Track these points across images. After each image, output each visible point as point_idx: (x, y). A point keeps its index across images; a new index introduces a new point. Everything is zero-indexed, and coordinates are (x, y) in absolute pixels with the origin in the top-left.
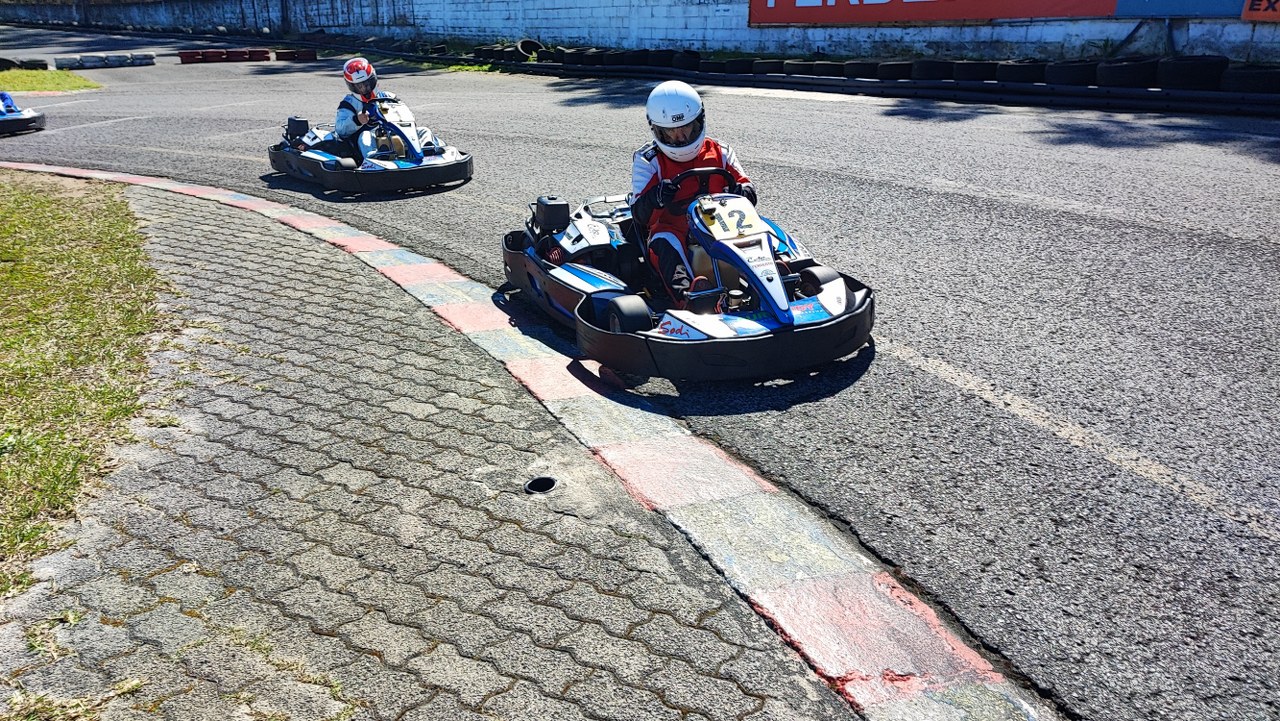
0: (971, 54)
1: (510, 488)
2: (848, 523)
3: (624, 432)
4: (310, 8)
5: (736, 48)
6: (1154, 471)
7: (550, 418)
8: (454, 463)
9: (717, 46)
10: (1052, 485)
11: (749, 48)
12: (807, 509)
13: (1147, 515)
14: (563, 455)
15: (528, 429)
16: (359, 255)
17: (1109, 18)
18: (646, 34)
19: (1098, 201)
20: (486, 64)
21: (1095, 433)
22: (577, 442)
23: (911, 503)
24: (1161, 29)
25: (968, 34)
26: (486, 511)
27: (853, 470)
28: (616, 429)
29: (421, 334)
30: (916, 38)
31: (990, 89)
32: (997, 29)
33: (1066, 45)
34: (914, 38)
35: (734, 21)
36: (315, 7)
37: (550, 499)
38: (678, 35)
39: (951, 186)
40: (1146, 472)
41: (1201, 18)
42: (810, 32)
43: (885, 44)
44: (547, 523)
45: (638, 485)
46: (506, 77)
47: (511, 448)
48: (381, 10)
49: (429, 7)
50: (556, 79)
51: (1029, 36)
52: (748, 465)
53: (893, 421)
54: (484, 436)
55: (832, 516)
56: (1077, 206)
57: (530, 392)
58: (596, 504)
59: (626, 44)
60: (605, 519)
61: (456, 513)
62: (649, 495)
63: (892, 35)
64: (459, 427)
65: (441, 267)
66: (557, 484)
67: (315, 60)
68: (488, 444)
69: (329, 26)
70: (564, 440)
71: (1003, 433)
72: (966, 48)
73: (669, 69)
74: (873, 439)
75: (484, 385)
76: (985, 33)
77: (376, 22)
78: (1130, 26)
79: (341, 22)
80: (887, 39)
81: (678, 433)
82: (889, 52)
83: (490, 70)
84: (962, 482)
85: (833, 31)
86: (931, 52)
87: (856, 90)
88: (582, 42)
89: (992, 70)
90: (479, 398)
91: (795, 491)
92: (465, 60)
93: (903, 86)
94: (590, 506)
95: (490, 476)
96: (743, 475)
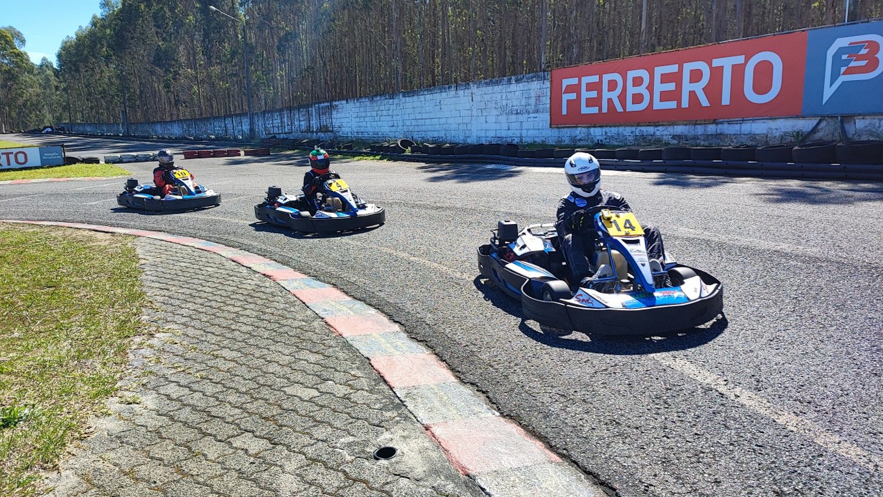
0: (703, 143)
1: (363, 455)
2: (614, 490)
3: (450, 413)
4: (267, 122)
5: (543, 141)
6: (853, 452)
7: (397, 401)
8: (325, 434)
9: (530, 140)
10: (773, 462)
11: (551, 142)
12: (583, 476)
13: (849, 489)
14: (404, 430)
15: (381, 409)
16: (279, 282)
17: (797, 117)
18: (482, 134)
19: (799, 243)
20: (378, 155)
21: (806, 421)
22: (415, 420)
23: (663, 475)
24: (836, 123)
25: (700, 130)
26: (345, 473)
27: (619, 446)
28: (444, 410)
29: (315, 338)
30: (665, 133)
31: (717, 166)
32: (720, 126)
33: (769, 136)
34: (662, 133)
35: (541, 124)
36: (271, 122)
37: (391, 464)
38: (504, 134)
39: (691, 233)
40: (847, 453)
41: (863, 115)
42: (592, 130)
43: (643, 137)
44: (387, 483)
45: (457, 455)
46: (391, 163)
47: (367, 424)
48: (311, 122)
49: (342, 120)
50: (423, 164)
51: (742, 130)
52: (541, 440)
53: (649, 407)
54: (348, 414)
55: (602, 484)
56: (785, 247)
57: (385, 382)
58: (425, 469)
59: (469, 141)
60: (431, 481)
61: (322, 474)
62: (464, 463)
63: (647, 131)
64: (333, 407)
65: (334, 290)
66: (398, 452)
67: (269, 155)
68: (351, 420)
69: (279, 134)
70: (406, 418)
71: (735, 420)
72: (698, 139)
73: (498, 156)
74: (635, 421)
75: (354, 376)
76: (711, 129)
77: (309, 130)
78: (814, 122)
79: (286, 131)
80: (645, 134)
81: (490, 414)
82: (646, 142)
83: (381, 159)
84: (703, 458)
85: (608, 129)
86: (675, 142)
87: (625, 168)
88: (441, 140)
89: (718, 153)
90: (349, 385)
91: (574, 462)
92: (365, 153)
93: (657, 165)
94: (420, 470)
95: (350, 445)
96: (536, 447)
